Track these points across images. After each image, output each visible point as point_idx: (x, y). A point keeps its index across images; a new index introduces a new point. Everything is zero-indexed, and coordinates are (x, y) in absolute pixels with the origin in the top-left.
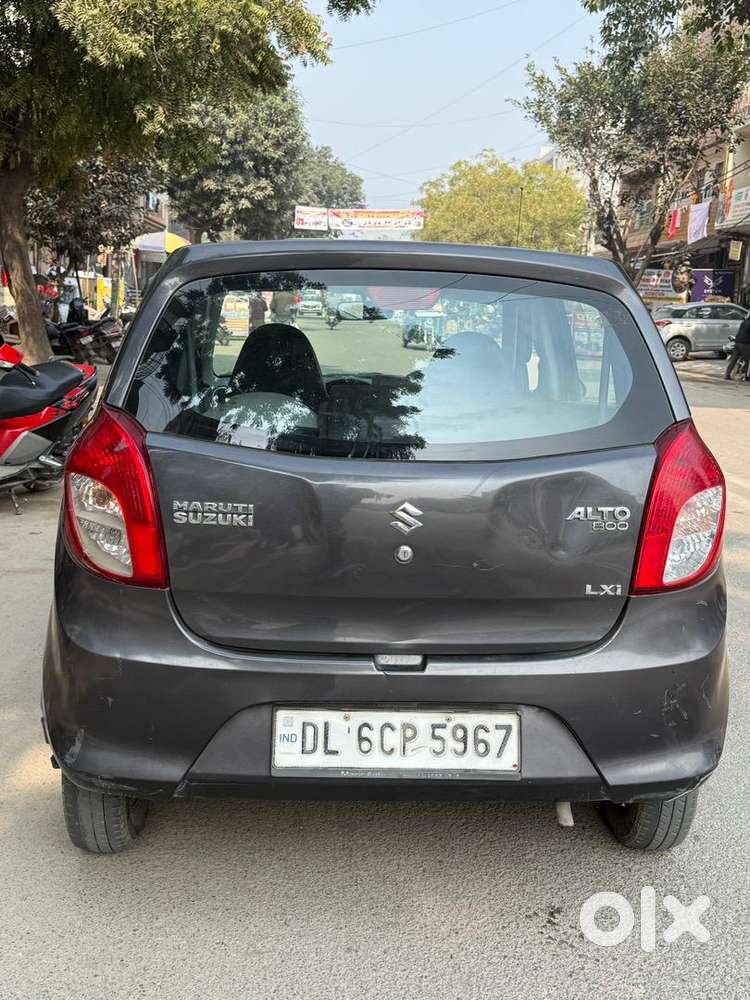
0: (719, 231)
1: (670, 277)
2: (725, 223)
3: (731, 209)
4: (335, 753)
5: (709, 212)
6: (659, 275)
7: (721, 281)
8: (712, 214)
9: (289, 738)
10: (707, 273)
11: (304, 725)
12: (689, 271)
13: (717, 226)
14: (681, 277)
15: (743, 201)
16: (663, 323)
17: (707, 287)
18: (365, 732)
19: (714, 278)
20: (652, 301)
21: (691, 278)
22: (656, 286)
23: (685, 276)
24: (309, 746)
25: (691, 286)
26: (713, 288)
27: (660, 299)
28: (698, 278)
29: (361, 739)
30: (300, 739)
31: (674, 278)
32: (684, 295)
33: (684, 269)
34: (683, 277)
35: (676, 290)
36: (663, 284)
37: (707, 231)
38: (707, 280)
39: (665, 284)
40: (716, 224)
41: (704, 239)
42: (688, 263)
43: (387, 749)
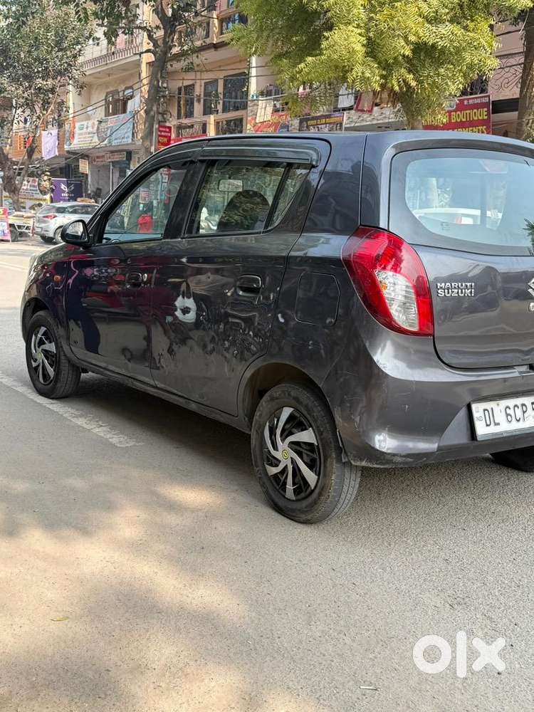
0: (68, 152)
1: (37, 184)
2: (72, 146)
3: (76, 136)
4: (498, 424)
5: (58, 137)
6: (28, 182)
7: (73, 188)
8: (61, 140)
9: (479, 419)
10: (63, 182)
11: (485, 410)
12: (49, 180)
13: (66, 147)
14: (43, 183)
15: (85, 130)
16: (51, 216)
17: (64, 192)
18: (508, 411)
19: (68, 185)
20: (26, 201)
21: (51, 185)
22: (27, 189)
23: (47, 183)
24: (488, 423)
25: (52, 191)
26: (68, 193)
27: (30, 199)
28: (57, 185)
29: (508, 415)
30: (484, 420)
31: (39, 184)
32: (48, 197)
33: (46, 178)
34: (46, 184)
35: (41, 193)
36: (32, 188)
37: (59, 151)
38: (63, 187)
39: (34, 189)
40: (65, 147)
41: (56, 157)
42: (48, 173)
43: (518, 419)
